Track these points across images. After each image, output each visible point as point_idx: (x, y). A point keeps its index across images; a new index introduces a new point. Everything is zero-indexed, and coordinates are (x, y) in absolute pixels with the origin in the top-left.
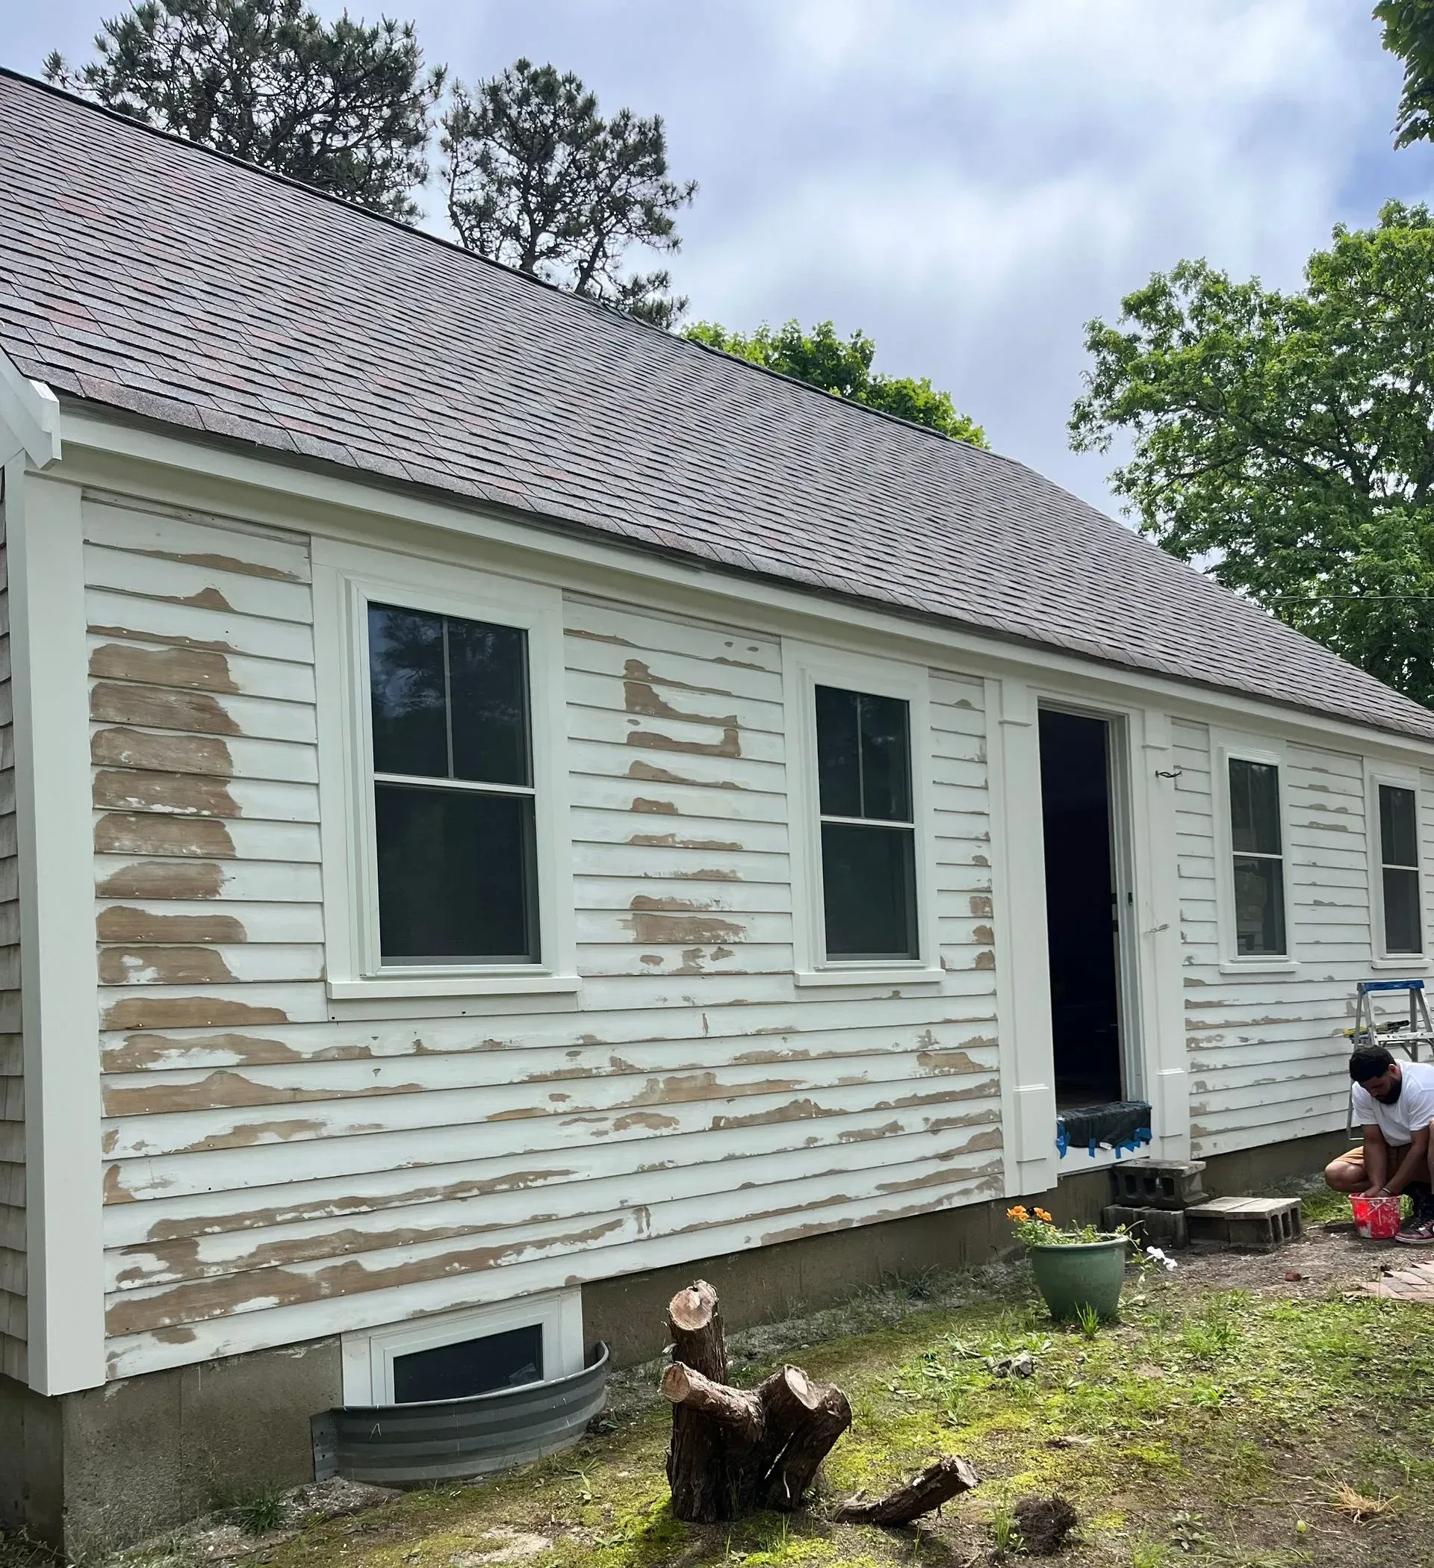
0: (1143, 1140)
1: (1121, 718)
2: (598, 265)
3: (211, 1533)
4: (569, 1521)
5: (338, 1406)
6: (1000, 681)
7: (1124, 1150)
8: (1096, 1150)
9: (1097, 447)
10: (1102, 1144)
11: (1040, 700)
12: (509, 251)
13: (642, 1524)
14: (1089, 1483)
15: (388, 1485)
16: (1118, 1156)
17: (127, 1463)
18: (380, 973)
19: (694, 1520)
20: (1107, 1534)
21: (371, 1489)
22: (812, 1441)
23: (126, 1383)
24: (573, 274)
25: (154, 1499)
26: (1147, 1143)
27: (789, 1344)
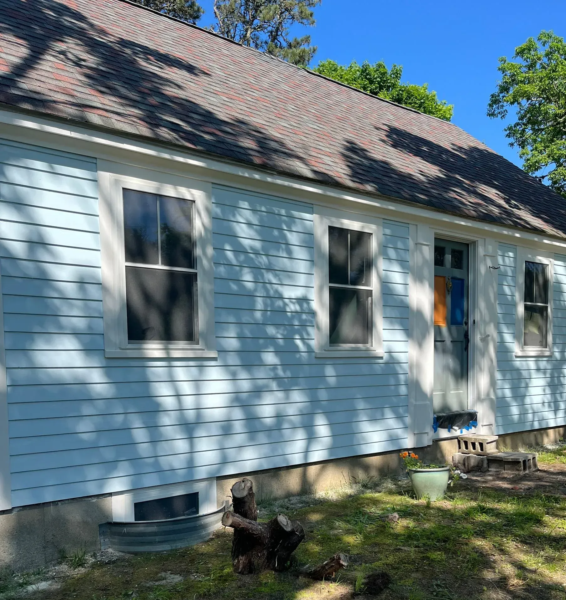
0: (473, 426)
1: (474, 243)
2: (279, 33)
3: (56, 568)
4: (193, 571)
5: (110, 521)
6: (417, 225)
7: (464, 430)
8: (451, 430)
9: (500, 116)
10: (454, 427)
11: (436, 234)
12: (240, 28)
13: (220, 573)
14: (404, 567)
15: (129, 553)
16: (461, 432)
17: (22, 539)
18: (128, 347)
19: (239, 573)
20: (404, 587)
21: (122, 554)
22: (288, 544)
23: (21, 508)
24: (268, 38)
25: (34, 553)
26: (475, 427)
27: (306, 504)
